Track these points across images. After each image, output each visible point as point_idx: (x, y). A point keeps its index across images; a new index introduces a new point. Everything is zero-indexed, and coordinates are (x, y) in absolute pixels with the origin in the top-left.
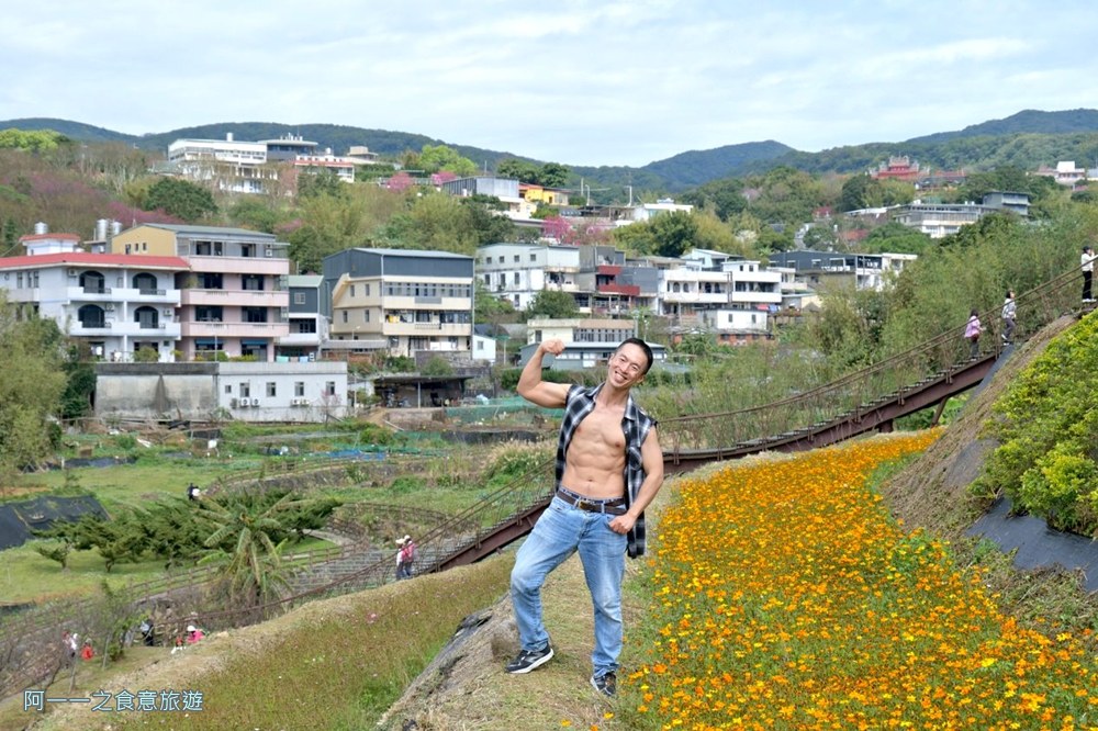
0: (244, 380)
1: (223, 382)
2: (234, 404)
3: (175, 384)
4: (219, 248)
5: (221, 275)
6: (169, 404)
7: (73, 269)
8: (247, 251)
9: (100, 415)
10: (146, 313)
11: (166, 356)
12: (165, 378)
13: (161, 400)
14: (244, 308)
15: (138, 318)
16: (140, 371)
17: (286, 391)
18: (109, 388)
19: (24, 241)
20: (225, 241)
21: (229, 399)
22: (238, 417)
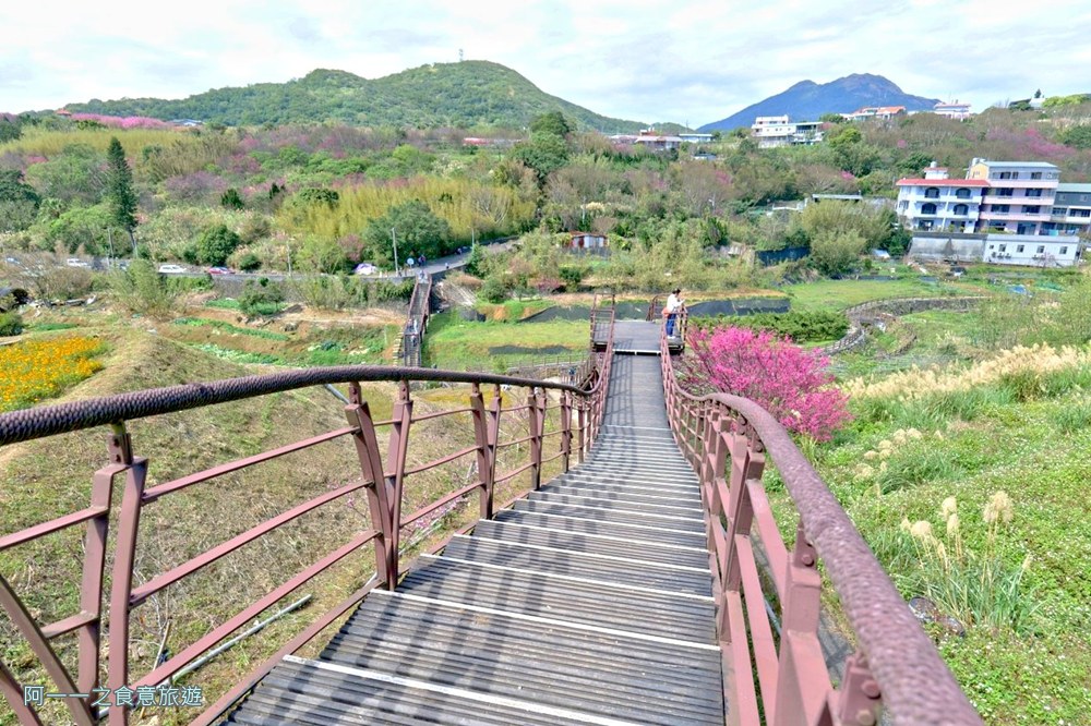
0: (1003, 243)
1: (989, 244)
2: (994, 255)
3: (957, 243)
4: (1015, 175)
5: (1012, 189)
6: (953, 252)
7: (921, 187)
8: (1035, 176)
9: (911, 255)
10: (961, 208)
11: (969, 229)
12: (953, 240)
13: (948, 250)
14: (1024, 206)
15: (955, 210)
16: (939, 236)
17: (1031, 250)
18: (919, 243)
19: (926, 170)
20: (1020, 171)
21: (991, 251)
22: (996, 260)
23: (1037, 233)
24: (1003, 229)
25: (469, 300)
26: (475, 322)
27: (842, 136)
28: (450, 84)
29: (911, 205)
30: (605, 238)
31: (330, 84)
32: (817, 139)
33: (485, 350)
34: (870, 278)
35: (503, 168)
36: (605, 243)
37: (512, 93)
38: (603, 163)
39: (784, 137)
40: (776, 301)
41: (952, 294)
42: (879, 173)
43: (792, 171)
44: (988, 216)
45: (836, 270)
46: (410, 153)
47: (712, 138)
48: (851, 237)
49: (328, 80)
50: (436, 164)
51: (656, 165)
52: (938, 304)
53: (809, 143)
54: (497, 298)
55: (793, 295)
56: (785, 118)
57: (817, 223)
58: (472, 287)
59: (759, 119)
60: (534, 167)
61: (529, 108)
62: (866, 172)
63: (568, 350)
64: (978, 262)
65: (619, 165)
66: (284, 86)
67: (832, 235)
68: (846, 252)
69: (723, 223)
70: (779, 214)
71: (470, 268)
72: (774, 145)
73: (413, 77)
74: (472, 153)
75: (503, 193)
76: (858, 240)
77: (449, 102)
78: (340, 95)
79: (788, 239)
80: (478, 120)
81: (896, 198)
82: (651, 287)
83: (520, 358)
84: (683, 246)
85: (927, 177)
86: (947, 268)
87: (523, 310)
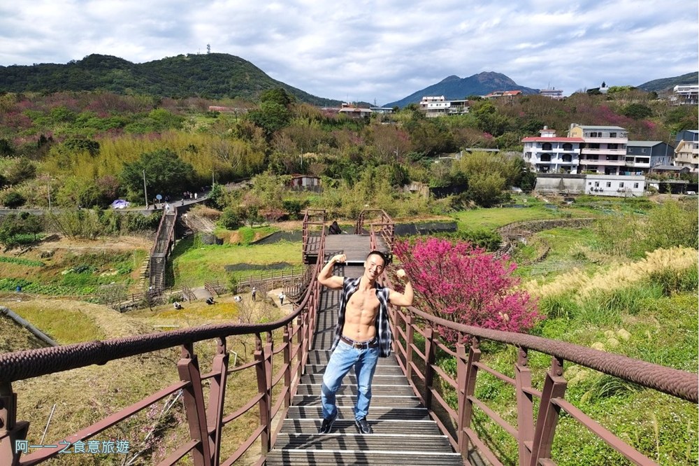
0: (597, 181)
1: (588, 181)
2: (592, 189)
3: (567, 181)
4: (600, 135)
5: (599, 144)
6: (565, 187)
7: (539, 143)
8: (613, 135)
9: (536, 190)
10: (567, 157)
11: (574, 172)
12: (564, 179)
13: (561, 186)
14: (607, 155)
15: (563, 159)
16: (554, 176)
17: (615, 186)
18: (541, 181)
19: (541, 131)
20: (603, 132)
21: (590, 187)
22: (593, 193)
23: (618, 173)
24: (596, 171)
25: (209, 228)
26: (215, 245)
27: (482, 109)
28: (199, 70)
29: (534, 155)
30: (319, 179)
31: (103, 66)
32: (465, 112)
33: (222, 268)
34: (511, 206)
35: (238, 127)
36: (318, 182)
37: (248, 78)
38: (315, 125)
39: (442, 110)
40: (447, 224)
41: (569, 216)
42: (509, 134)
43: (451, 132)
44: (585, 162)
45: (488, 200)
46: (163, 115)
47: (393, 110)
48: (495, 177)
49: (102, 63)
50: (186, 124)
51: (354, 127)
52: (560, 224)
53: (460, 114)
54: (233, 225)
55: (459, 219)
56: (443, 98)
57: (471, 168)
58: (212, 217)
59: (424, 98)
60: (263, 126)
61: (261, 89)
62: (500, 133)
63: (291, 265)
64: (582, 194)
65: (328, 127)
66: (64, 66)
67: (482, 176)
68: (492, 189)
69: (405, 168)
70: (444, 161)
71: (210, 203)
72: (436, 115)
73: (171, 63)
74: (215, 117)
75: (239, 145)
76: (500, 179)
77: (199, 83)
78: (111, 75)
79: (452, 179)
80: (222, 96)
81: (522, 151)
82: (354, 215)
83: (252, 273)
84: (377, 184)
85: (542, 136)
86: (562, 199)
87: (254, 235)
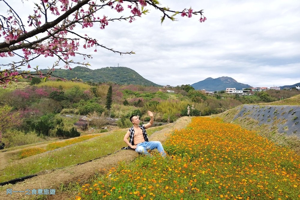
32: (250, 95)
39: (240, 94)
49: (81, 69)
50: (169, 96)
59: (227, 89)
73: (105, 70)
78: (85, 74)
80: (124, 83)
